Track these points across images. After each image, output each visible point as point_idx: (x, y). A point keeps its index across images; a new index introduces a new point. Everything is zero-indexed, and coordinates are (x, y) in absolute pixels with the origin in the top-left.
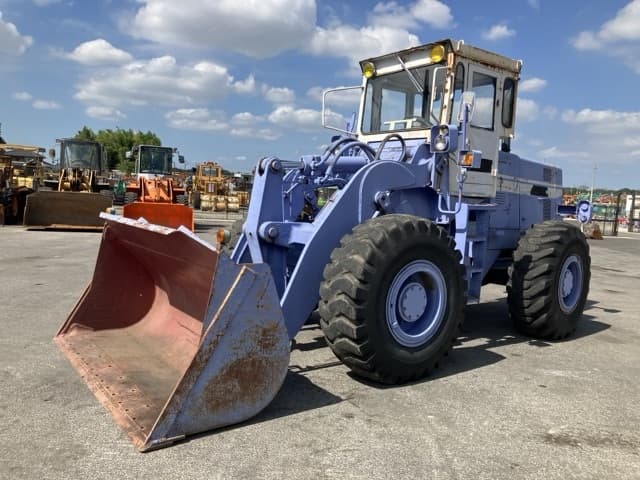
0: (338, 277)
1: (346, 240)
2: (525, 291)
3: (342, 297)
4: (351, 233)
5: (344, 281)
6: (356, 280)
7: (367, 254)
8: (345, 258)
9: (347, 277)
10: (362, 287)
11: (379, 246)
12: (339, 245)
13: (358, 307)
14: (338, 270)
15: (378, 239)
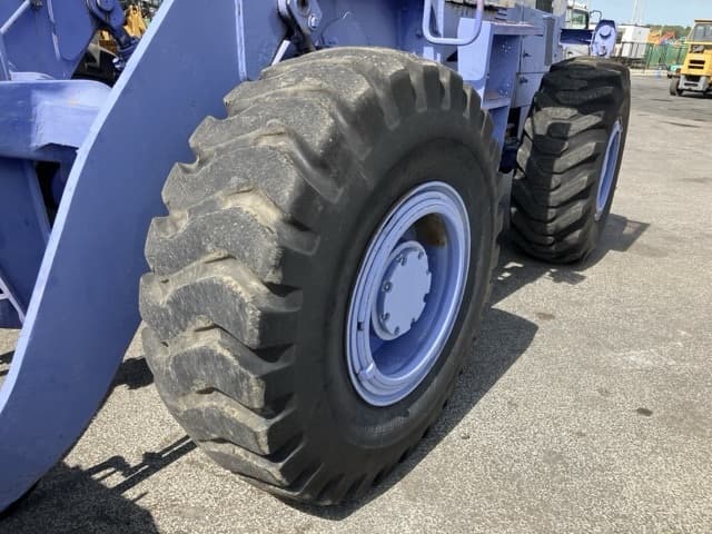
0: (193, 274)
1: (206, 137)
2: (553, 193)
3: (212, 341)
4: (222, 113)
5: (216, 289)
6: (255, 284)
7: (287, 192)
8: (212, 205)
9: (223, 274)
10: (278, 305)
11: (321, 163)
12: (189, 155)
13: (268, 367)
14: (190, 249)
15: (318, 137)
